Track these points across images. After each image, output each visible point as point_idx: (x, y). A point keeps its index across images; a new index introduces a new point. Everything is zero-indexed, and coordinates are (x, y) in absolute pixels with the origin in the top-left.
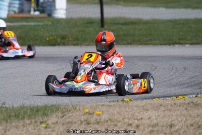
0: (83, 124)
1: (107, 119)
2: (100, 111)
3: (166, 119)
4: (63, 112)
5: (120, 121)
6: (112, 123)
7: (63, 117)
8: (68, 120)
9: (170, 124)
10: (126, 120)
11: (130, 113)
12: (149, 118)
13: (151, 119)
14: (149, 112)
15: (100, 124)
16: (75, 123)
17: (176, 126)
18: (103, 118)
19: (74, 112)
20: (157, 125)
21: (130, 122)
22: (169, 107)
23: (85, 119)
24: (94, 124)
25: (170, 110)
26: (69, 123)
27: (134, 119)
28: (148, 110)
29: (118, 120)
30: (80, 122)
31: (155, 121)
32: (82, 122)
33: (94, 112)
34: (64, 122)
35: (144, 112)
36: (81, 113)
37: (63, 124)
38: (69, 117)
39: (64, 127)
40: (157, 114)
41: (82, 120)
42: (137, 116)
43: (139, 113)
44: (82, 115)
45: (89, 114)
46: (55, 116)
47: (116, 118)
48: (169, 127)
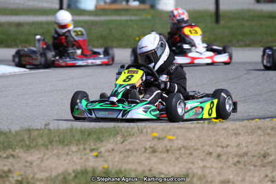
0: (147, 152)
1: (180, 146)
2: (173, 136)
3: (260, 147)
4: (124, 136)
5: (197, 149)
6: (187, 152)
7: (122, 143)
8: (128, 147)
9: (263, 153)
10: (207, 148)
11: (213, 139)
12: (238, 145)
13: (240, 146)
14: (240, 137)
15: (170, 152)
16: (137, 150)
17: (272, 156)
18: (176, 145)
19: (138, 136)
20: (246, 154)
21: (211, 151)
22: (269, 131)
23: (152, 145)
24: (161, 152)
25: (269, 134)
26: (128, 150)
27: (218, 146)
28: (239, 134)
29: (196, 147)
30: (143, 150)
31: (245, 150)
32: (146, 149)
33: (165, 137)
34: (122, 150)
35: (233, 138)
36: (148, 138)
37: (121, 152)
38: (130, 143)
39: (122, 156)
40: (249, 140)
41: (148, 146)
42: (222, 143)
43: (225, 138)
44: (149, 141)
45: (159, 139)
46: (112, 141)
47: (193, 144)
48: (261, 157)
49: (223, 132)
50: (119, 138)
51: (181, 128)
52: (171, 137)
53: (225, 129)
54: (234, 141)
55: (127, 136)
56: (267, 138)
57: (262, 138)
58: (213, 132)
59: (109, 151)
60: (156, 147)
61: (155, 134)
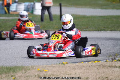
0: (36, 77)
1: (50, 74)
2: (47, 70)
3: (85, 74)
4: (25, 70)
7: (25, 73)
8: (27, 75)
9: (86, 77)
10: (62, 75)
11: (64, 71)
12: (75, 74)
14: (76, 70)
16: (32, 76)
17: (90, 78)
18: (48, 74)
19: (32, 70)
22: (88, 67)
23: (38, 74)
25: (88, 69)
26: (28, 76)
27: (67, 74)
29: (57, 75)
30: (34, 76)
31: (78, 76)
32: (35, 76)
33: (44, 70)
34: (25, 76)
35: (73, 71)
36: (36, 71)
37: (25, 77)
38: (28, 73)
39: (25, 79)
40: (80, 72)
41: (36, 75)
42: (68, 73)
43: (69, 71)
44: (36, 72)
45: (41, 71)
46: (20, 72)
47: (56, 74)
48: (86, 79)
49: (69, 68)
50: (23, 71)
51: (50, 66)
52: (46, 70)
53: (69, 67)
54: (73, 72)
55: (27, 70)
56: (88, 71)
57: (85, 70)
58: (64, 68)
59: (19, 77)
60: (40, 75)
61: (39, 69)
